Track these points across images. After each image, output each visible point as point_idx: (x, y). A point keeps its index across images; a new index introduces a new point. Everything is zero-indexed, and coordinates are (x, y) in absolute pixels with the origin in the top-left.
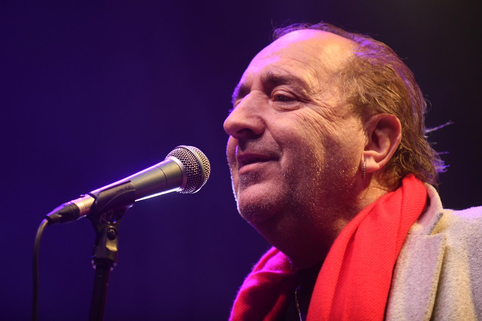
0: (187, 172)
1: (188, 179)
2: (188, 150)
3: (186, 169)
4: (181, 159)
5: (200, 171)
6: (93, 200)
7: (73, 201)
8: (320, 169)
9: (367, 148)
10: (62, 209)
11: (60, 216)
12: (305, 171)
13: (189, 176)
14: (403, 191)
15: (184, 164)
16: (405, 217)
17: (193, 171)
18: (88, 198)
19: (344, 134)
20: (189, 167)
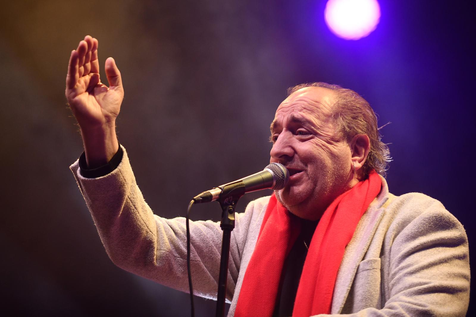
0: (275, 177)
1: (276, 181)
2: (276, 165)
3: (275, 176)
4: (272, 170)
5: (283, 177)
6: (221, 190)
7: (208, 191)
8: (329, 172)
9: (353, 156)
10: (203, 195)
11: (201, 199)
12: (321, 173)
13: (277, 180)
14: (369, 182)
15: (274, 173)
16: (369, 198)
17: (279, 177)
18: (217, 190)
19: (340, 150)
20: (277, 174)
